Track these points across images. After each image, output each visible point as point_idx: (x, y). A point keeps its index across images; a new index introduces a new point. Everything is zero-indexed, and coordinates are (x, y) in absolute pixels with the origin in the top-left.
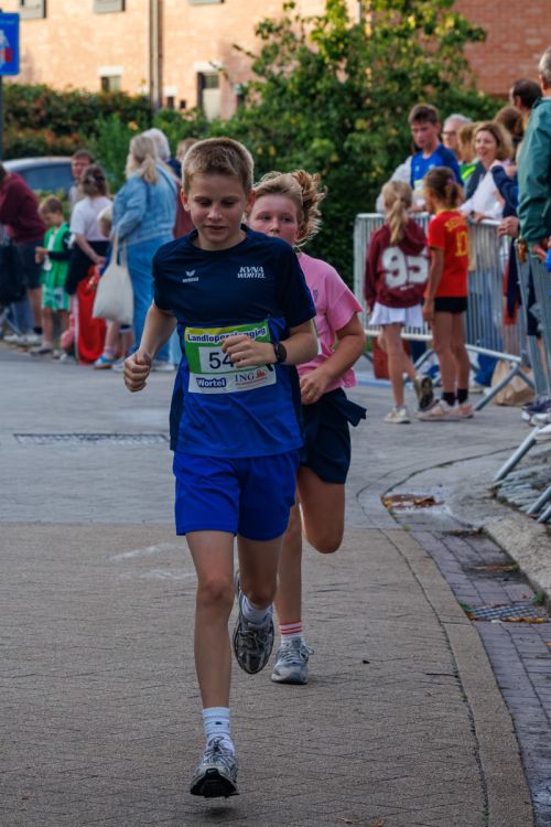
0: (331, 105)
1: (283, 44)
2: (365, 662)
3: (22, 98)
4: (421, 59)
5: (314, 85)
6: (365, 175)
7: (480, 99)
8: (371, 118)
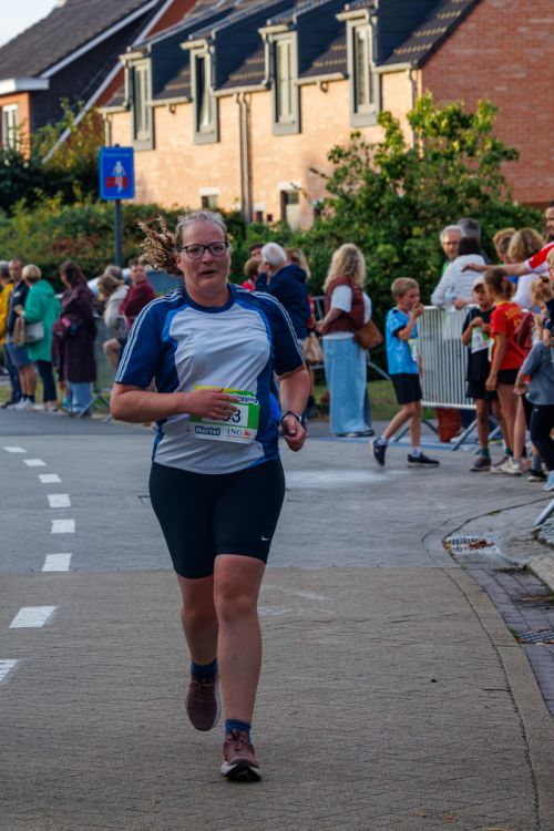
0: (392, 216)
1: (351, 166)
2: (433, 681)
3: (137, 216)
4: (465, 176)
5: (377, 200)
6: (421, 273)
7: (514, 208)
8: (425, 226)
